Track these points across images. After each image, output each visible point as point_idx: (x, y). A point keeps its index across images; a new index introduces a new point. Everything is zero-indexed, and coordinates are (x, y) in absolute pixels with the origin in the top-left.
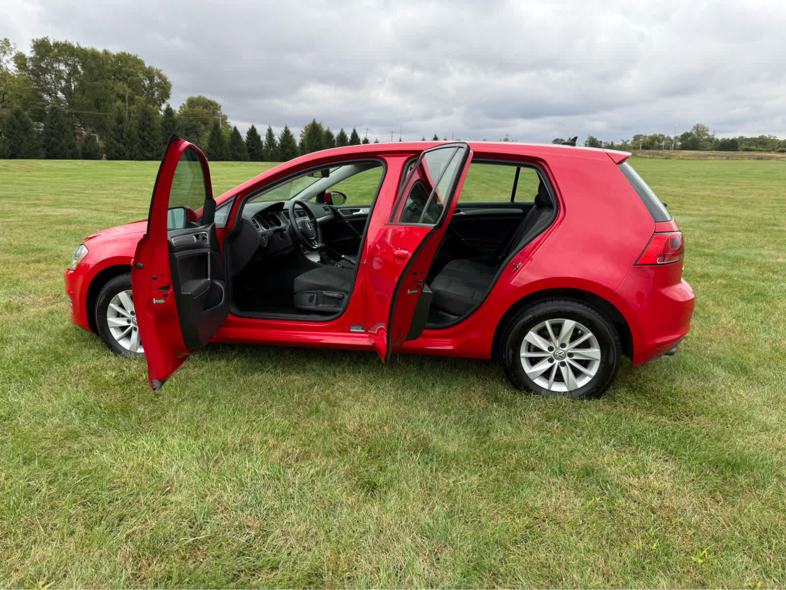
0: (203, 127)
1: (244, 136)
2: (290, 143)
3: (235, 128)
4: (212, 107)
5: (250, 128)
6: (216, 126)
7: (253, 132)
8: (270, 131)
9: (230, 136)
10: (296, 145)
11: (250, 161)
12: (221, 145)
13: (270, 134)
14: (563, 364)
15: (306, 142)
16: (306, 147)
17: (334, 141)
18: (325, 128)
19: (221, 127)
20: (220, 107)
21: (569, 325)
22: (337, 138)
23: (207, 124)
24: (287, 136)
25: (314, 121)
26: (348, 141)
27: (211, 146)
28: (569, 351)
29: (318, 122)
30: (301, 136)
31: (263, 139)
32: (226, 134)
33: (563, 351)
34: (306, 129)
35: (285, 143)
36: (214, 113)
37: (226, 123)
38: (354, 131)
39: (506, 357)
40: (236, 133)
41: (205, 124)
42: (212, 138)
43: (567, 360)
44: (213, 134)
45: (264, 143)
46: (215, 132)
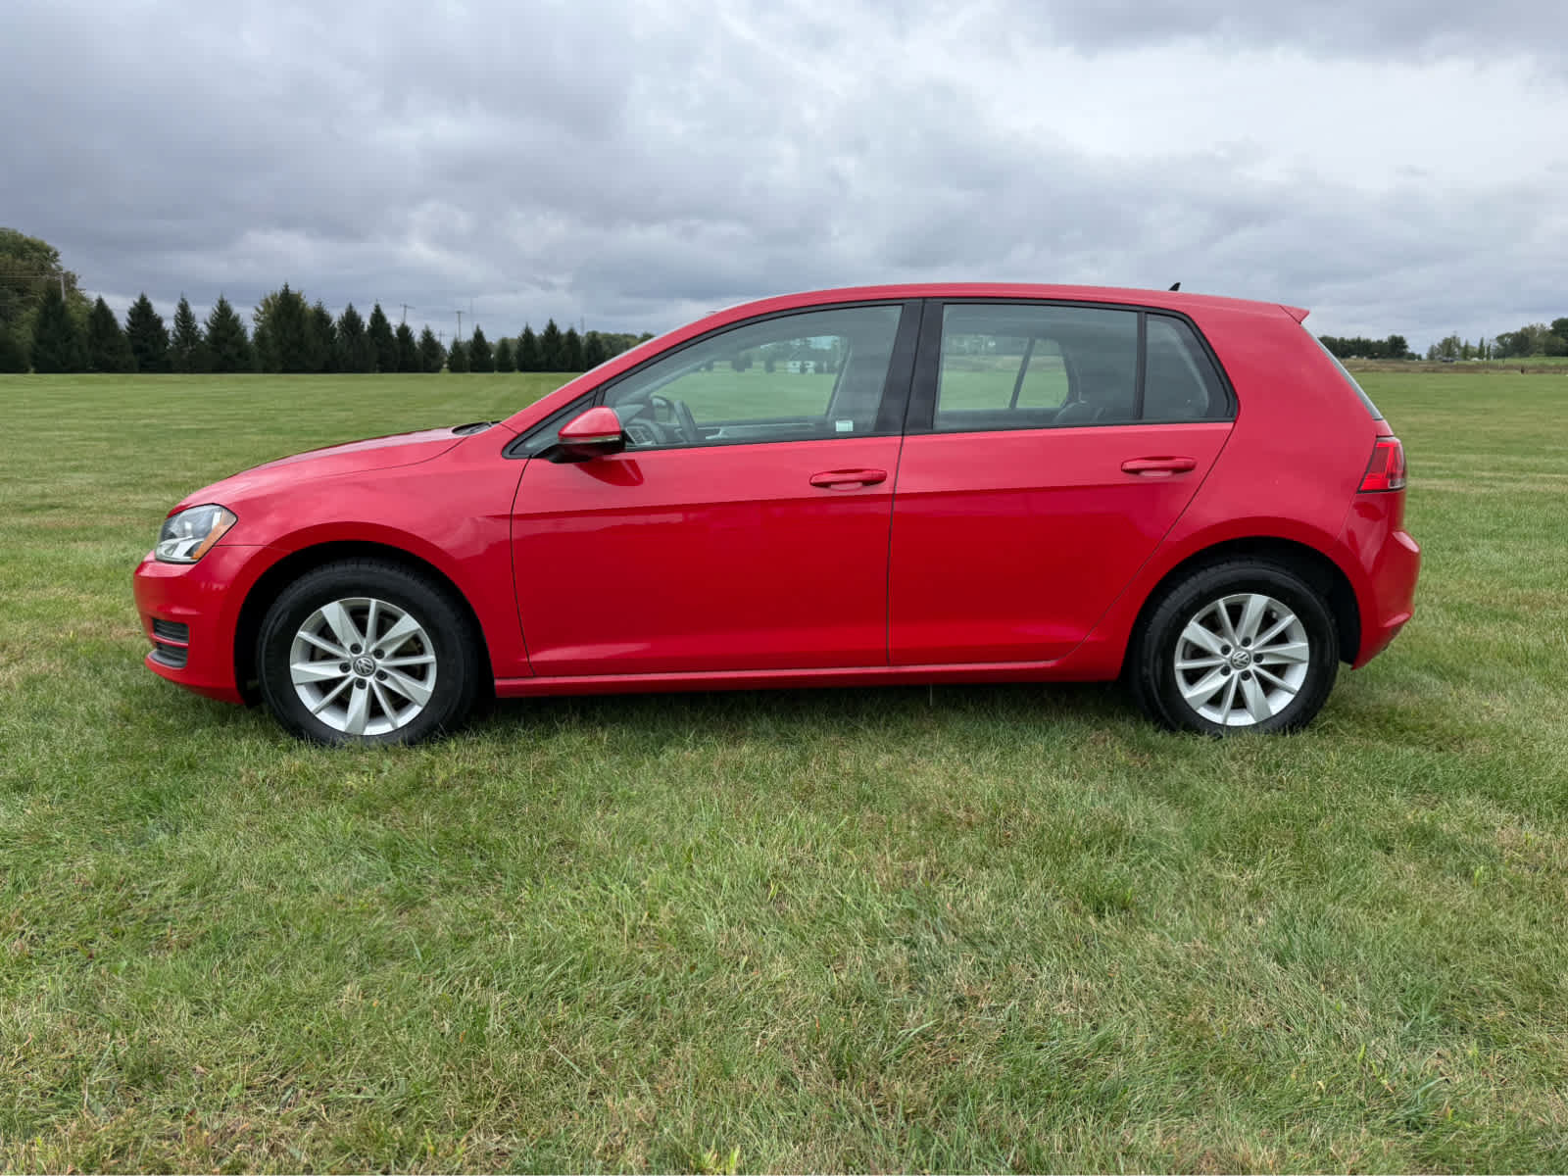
0: (16, 299)
1: (123, 321)
2: (233, 333)
3: (100, 302)
4: (36, 254)
5: (137, 300)
6: (53, 296)
7: (143, 313)
8: (184, 308)
9: (87, 319)
10: (246, 338)
11: (140, 372)
12: (68, 339)
13: (185, 317)
14: (1246, 676)
15: (269, 333)
16: (270, 342)
17: (333, 330)
18: (310, 302)
19: (64, 297)
20: (56, 255)
21: (1257, 603)
22: (340, 323)
23: (27, 291)
24: (224, 319)
25: (287, 286)
26: (366, 329)
27: (40, 341)
28: (1258, 652)
29: (293, 289)
30: (257, 319)
31: (169, 325)
32: (78, 316)
33: (1247, 651)
34: (267, 304)
35: (221, 334)
36: (43, 269)
37: (73, 289)
38: (378, 309)
39: (1150, 673)
40: (102, 312)
41: (21, 292)
42: (43, 324)
43: (1252, 667)
44: (45, 312)
45: (171, 334)
46: (50, 309)
